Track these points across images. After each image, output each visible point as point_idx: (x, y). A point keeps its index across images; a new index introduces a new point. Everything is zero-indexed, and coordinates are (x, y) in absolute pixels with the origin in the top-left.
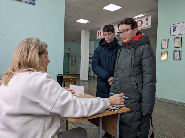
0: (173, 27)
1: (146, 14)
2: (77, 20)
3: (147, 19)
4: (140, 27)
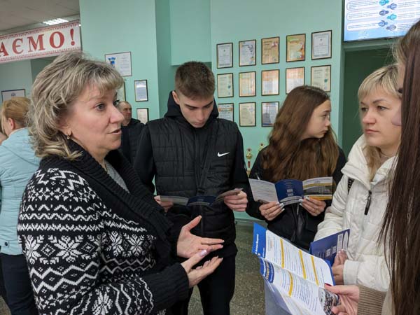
0: (109, 59)
1: (72, 19)
4: (59, 49)
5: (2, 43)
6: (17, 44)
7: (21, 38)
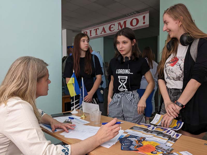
3: (144, 17)
4: (135, 27)
5: (104, 27)
6: (111, 27)
7: (114, 24)
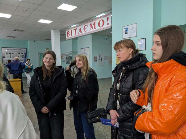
0: (125, 29)
2: (38, 21)
4: (102, 28)
5: (80, 28)
6: (85, 27)
7: (87, 24)
